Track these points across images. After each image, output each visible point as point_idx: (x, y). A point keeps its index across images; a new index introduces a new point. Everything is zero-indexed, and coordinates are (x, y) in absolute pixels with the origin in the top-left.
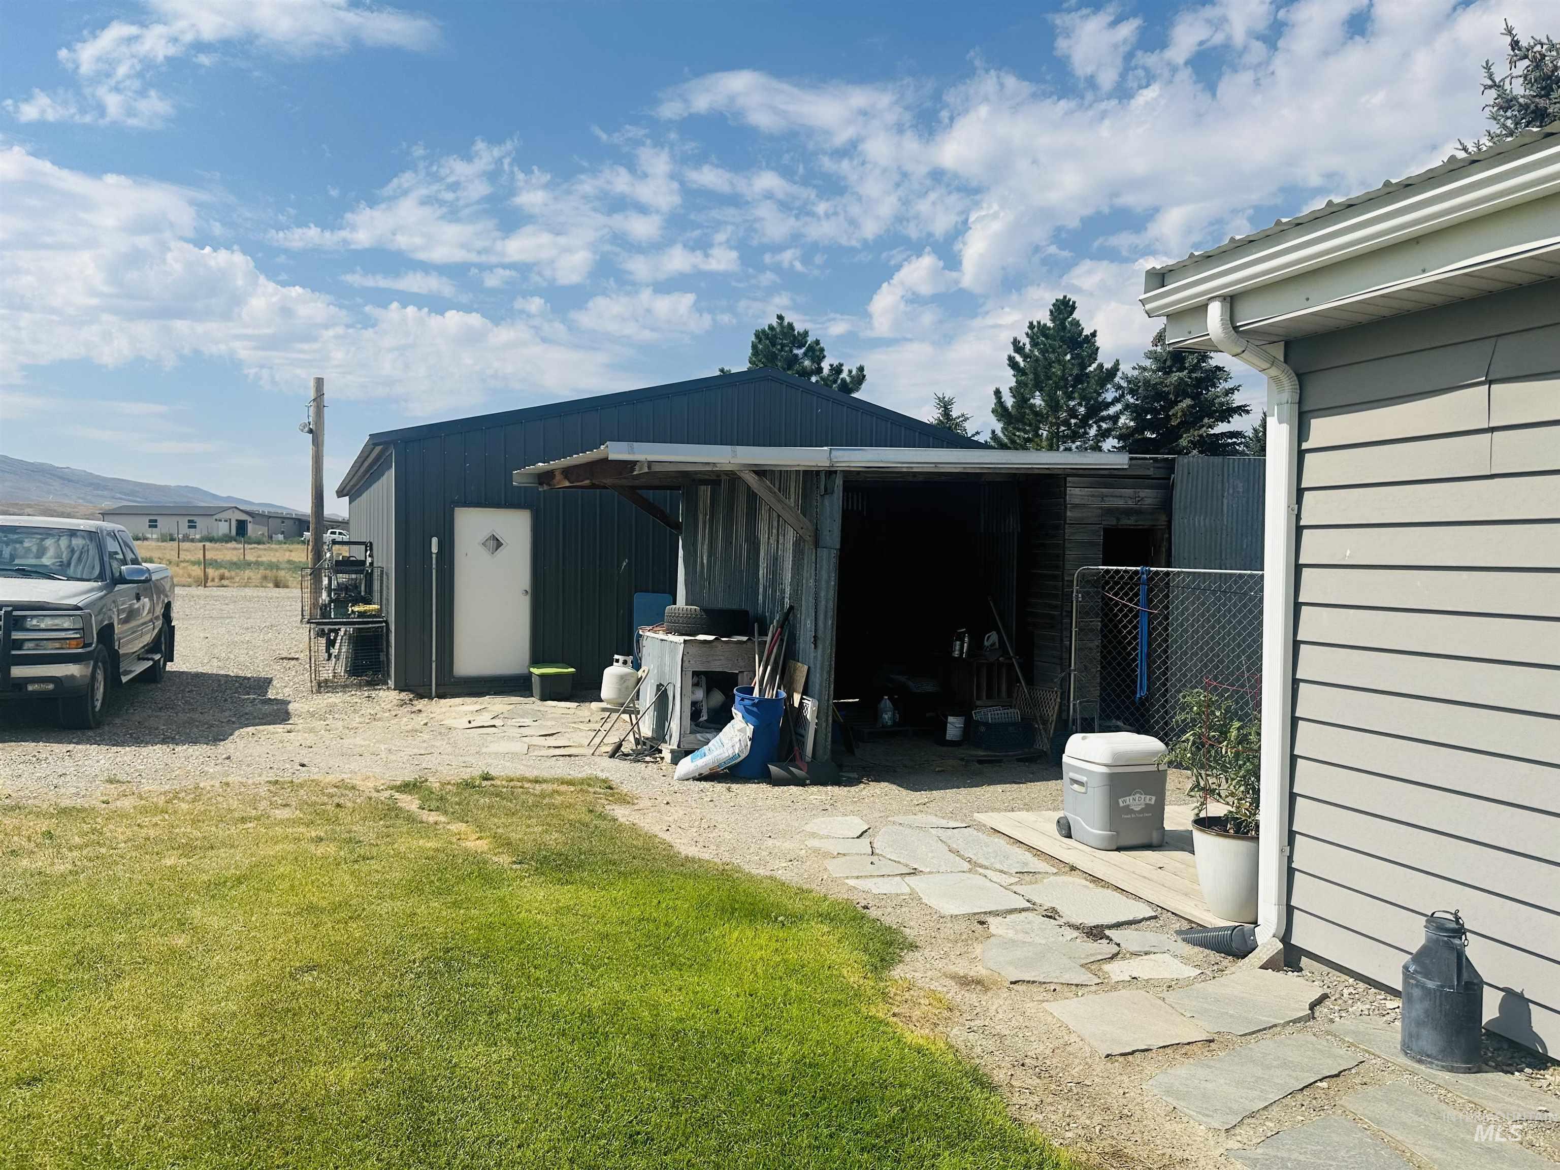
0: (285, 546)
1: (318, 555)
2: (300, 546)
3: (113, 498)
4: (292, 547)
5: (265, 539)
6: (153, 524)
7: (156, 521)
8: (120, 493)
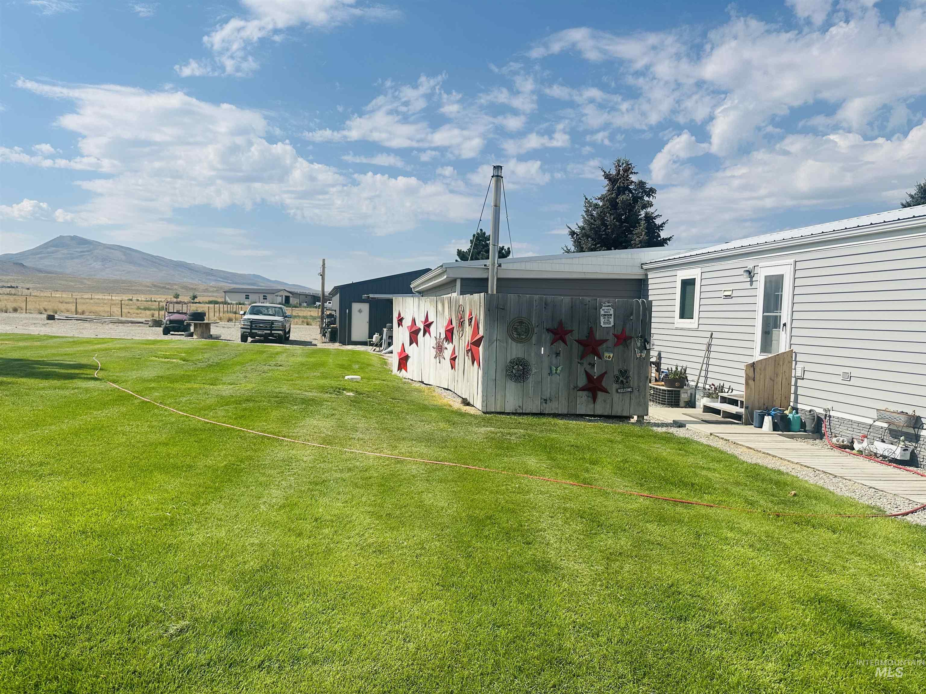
0: (308, 309)
1: (323, 313)
2: (314, 309)
3: (216, 280)
4: (311, 309)
5: (298, 305)
6: (247, 297)
7: (248, 296)
8: (220, 278)
